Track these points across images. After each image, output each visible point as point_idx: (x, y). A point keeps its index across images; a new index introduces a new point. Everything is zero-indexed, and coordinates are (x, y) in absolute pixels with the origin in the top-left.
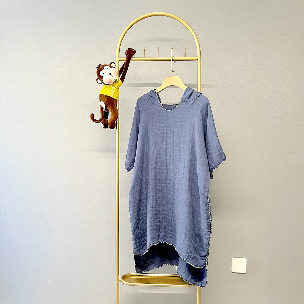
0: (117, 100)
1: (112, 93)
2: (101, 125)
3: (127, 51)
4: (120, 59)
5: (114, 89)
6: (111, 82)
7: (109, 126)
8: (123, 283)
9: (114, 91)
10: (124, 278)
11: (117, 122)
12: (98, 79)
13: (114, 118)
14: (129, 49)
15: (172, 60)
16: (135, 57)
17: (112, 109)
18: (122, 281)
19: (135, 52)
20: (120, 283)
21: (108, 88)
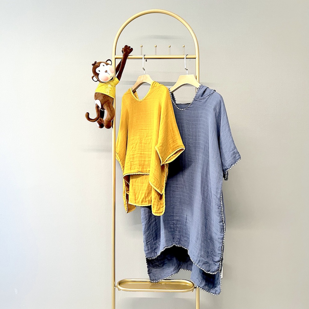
0: (113, 99)
1: (109, 91)
2: (96, 124)
3: (123, 49)
4: (116, 56)
5: (111, 87)
6: (107, 80)
7: (104, 125)
8: (119, 290)
9: (110, 90)
10: (120, 283)
12: (94, 76)
14: (126, 46)
15: (185, 58)
16: (132, 55)
17: (108, 108)
18: (119, 286)
19: (132, 50)
20: (116, 289)
21: (104, 86)
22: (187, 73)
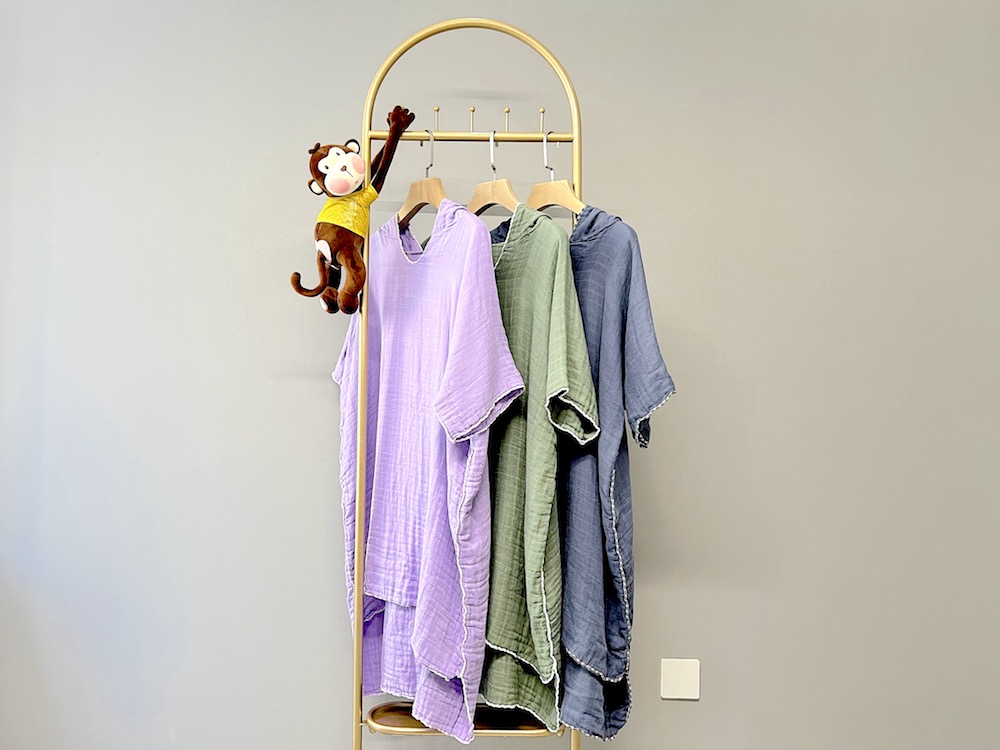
0: (362, 239)
1: (351, 219)
3: (391, 115)
4: (373, 133)
5: (356, 208)
6: (347, 189)
7: (340, 304)
8: (370, 728)
9: (356, 215)
11: (362, 295)
12: (313, 181)
13: (354, 285)
14: (398, 108)
16: (412, 131)
17: (349, 261)
18: (370, 722)
19: (412, 117)
20: (365, 728)
21: (339, 206)
22: (552, 178)
